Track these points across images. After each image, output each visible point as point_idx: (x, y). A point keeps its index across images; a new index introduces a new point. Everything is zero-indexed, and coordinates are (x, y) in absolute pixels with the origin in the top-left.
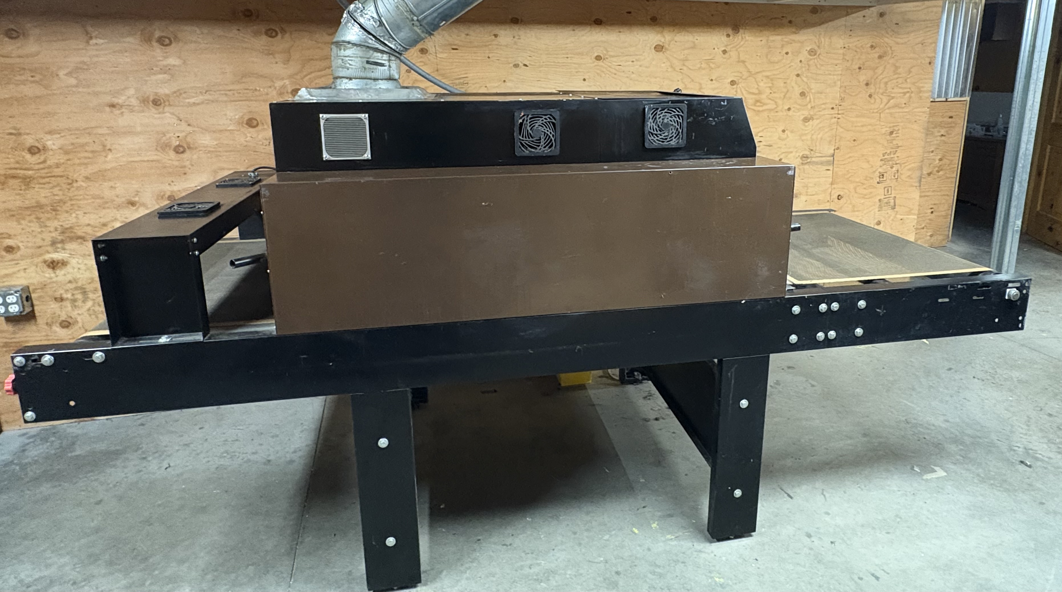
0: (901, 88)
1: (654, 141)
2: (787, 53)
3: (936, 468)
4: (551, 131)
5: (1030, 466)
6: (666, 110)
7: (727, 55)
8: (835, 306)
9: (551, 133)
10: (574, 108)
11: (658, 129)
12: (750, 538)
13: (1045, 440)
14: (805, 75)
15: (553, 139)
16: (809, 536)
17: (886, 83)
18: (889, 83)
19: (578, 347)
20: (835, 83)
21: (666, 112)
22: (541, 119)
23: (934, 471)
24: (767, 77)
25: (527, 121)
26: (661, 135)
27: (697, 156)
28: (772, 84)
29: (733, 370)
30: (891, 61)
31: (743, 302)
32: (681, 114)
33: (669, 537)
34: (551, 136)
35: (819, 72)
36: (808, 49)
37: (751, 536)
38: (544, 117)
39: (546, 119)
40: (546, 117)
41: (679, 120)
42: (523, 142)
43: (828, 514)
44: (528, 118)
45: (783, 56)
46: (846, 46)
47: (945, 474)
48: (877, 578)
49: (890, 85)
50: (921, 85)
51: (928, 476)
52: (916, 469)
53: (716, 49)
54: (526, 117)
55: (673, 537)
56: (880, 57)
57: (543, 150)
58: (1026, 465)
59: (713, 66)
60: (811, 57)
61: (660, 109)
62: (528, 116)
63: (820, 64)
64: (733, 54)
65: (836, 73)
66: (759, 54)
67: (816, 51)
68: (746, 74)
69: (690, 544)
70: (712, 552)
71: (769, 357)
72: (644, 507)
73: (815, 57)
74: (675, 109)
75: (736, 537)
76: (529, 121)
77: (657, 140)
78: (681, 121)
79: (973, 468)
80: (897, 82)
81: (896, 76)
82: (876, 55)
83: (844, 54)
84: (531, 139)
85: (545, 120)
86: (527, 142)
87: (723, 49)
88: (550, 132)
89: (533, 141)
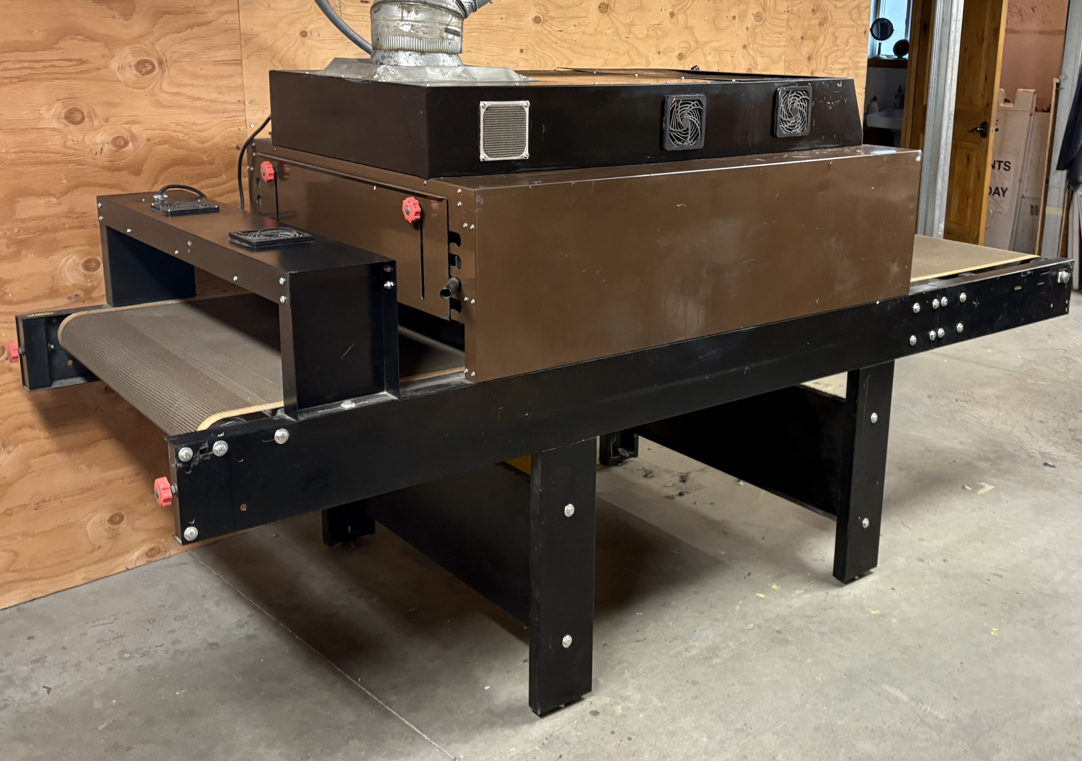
0: (840, 63)
1: (784, 129)
2: (734, 18)
3: (983, 484)
4: (698, 120)
5: (1053, 466)
6: (795, 94)
7: (674, 20)
8: (944, 300)
9: (697, 122)
10: (717, 92)
11: (787, 115)
12: (872, 575)
13: (1051, 444)
14: (751, 47)
15: (699, 128)
16: (921, 560)
17: (826, 57)
18: (829, 57)
19: (747, 368)
20: (780, 57)
21: (795, 96)
22: (689, 106)
23: (982, 487)
24: (715, 49)
25: (677, 107)
26: (789, 122)
27: (817, 146)
28: (720, 57)
29: (867, 381)
30: (831, 30)
31: (878, 303)
32: (807, 97)
33: (797, 592)
34: (697, 125)
35: (766, 43)
36: (755, 13)
37: (871, 573)
38: (693, 103)
39: (694, 105)
40: (694, 103)
41: (805, 105)
42: (672, 134)
43: (922, 540)
44: (679, 104)
45: (730, 21)
46: (790, 9)
47: (993, 487)
48: (1001, 576)
49: (829, 61)
50: (858, 60)
51: (981, 492)
52: (967, 487)
53: (663, 10)
54: (676, 103)
55: (801, 592)
56: (821, 24)
57: (689, 144)
58: (1050, 466)
59: (660, 33)
60: (757, 24)
61: (791, 92)
62: (679, 101)
63: (766, 33)
64: (681, 17)
65: (781, 44)
66: (707, 19)
67: (761, 16)
68: (693, 45)
69: (824, 593)
70: (850, 594)
71: (893, 364)
72: (749, 574)
73: (761, 23)
74: (802, 92)
75: (861, 576)
76: (679, 107)
77: (786, 128)
78: (806, 106)
79: (1012, 478)
80: (836, 56)
81: (835, 48)
82: (817, 22)
83: (788, 20)
84: (679, 130)
85: (693, 107)
86: (675, 134)
87: (671, 10)
88: (696, 120)
89: (681, 133)
